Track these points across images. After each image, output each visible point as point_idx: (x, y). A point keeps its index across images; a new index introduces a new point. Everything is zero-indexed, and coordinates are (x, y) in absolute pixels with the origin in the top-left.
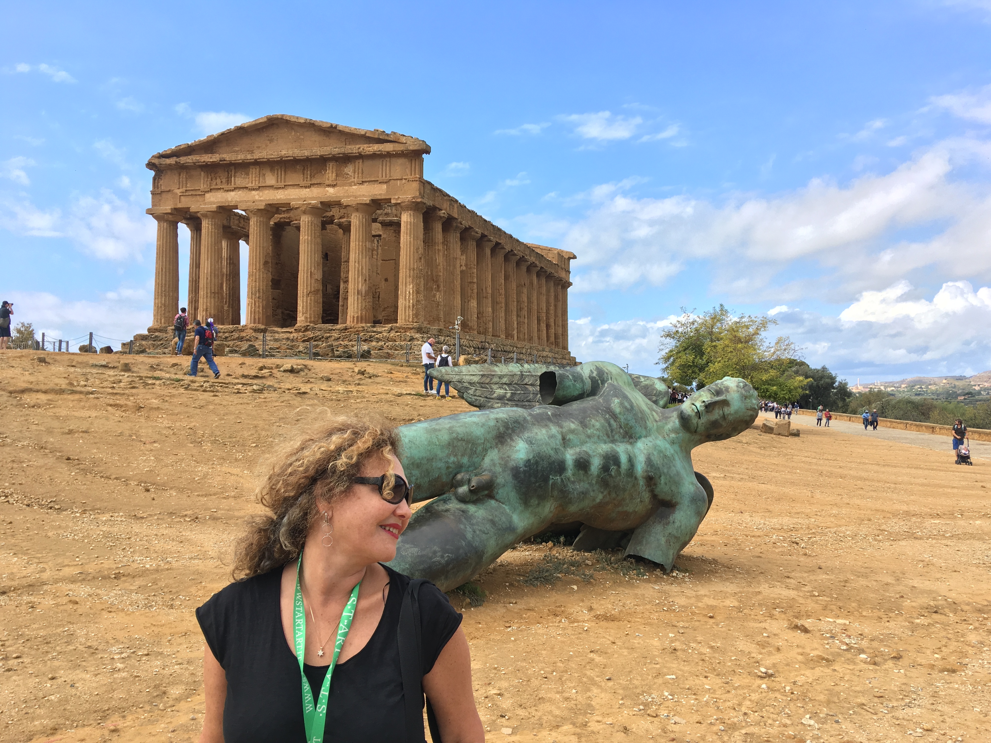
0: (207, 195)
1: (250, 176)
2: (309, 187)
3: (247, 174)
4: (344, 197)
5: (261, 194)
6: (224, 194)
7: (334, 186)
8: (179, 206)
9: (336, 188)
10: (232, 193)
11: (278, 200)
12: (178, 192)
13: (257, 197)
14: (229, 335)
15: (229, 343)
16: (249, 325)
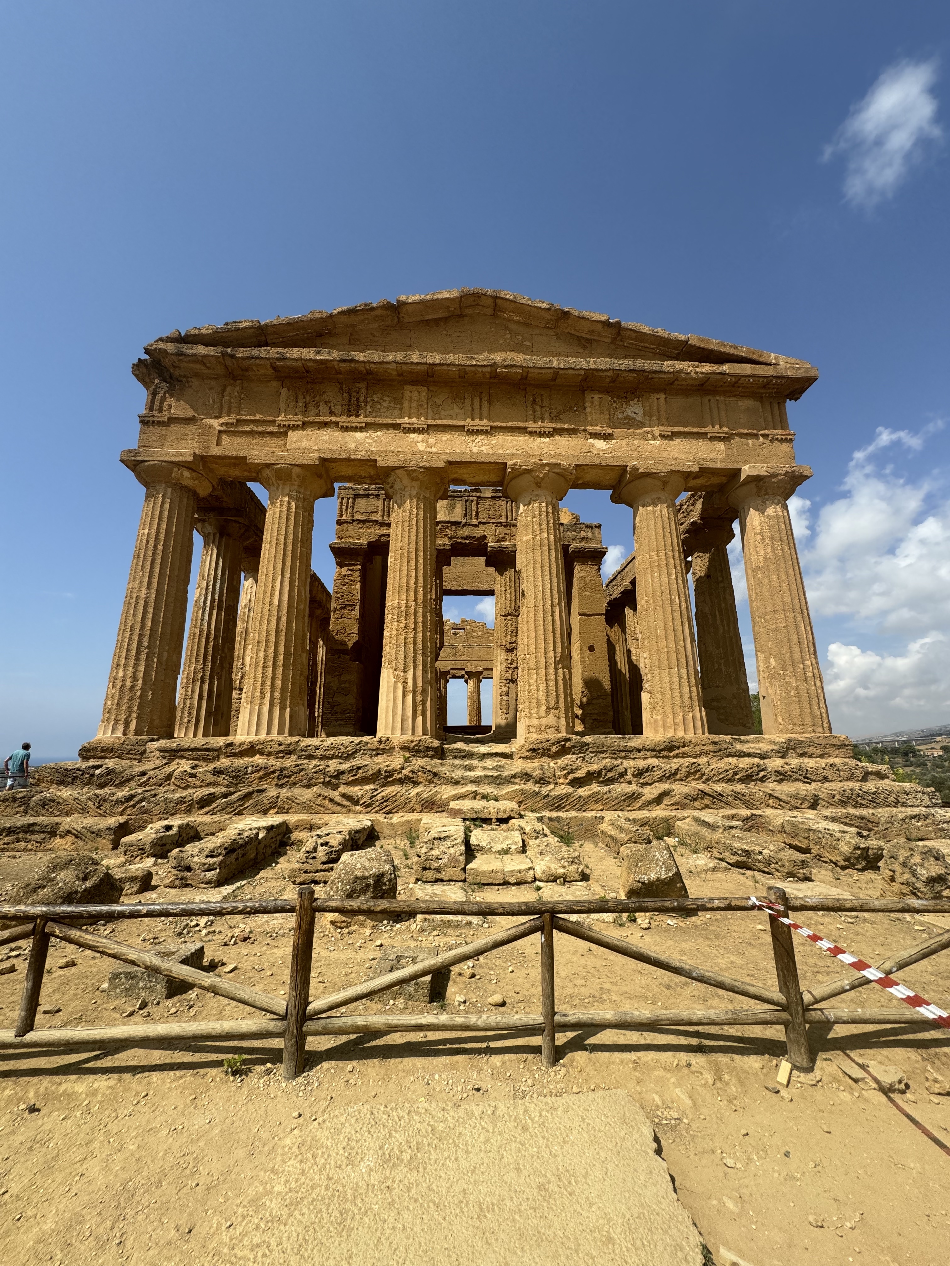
0: (293, 436)
1: (406, 404)
2: (549, 435)
3: (398, 401)
4: (631, 459)
5: (432, 440)
6: (338, 435)
7: (606, 437)
8: (215, 451)
9: (613, 442)
10: (359, 435)
11: (473, 454)
12: (216, 423)
13: (421, 447)
14: (346, 766)
15: (355, 790)
16: (398, 738)
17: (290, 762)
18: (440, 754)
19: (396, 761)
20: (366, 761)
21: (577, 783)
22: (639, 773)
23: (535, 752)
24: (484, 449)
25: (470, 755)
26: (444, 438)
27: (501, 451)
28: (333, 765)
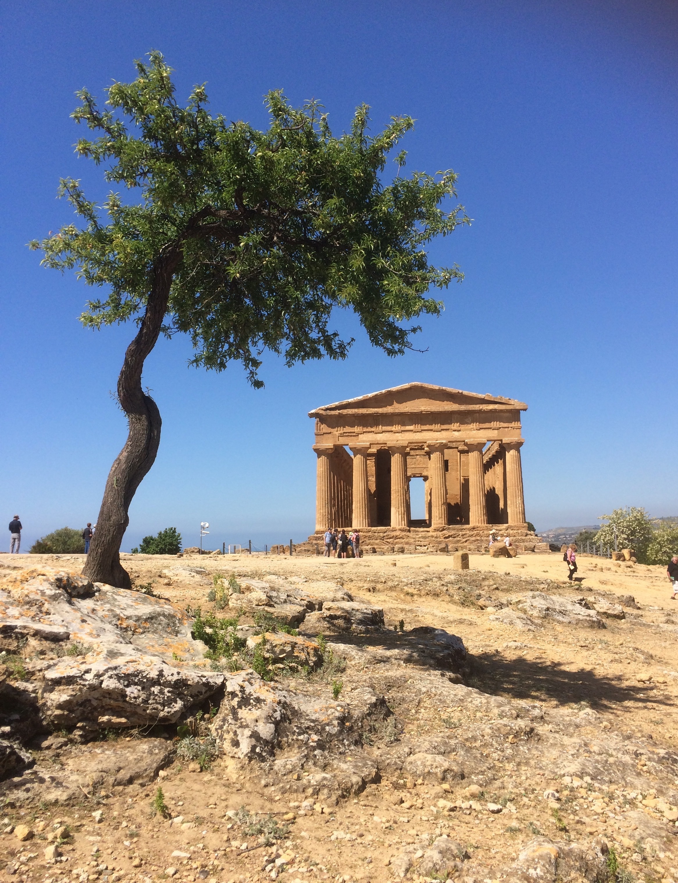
0: (361, 436)
2: (440, 431)
4: (466, 438)
5: (403, 435)
6: (374, 435)
7: (459, 431)
8: (338, 443)
9: (460, 432)
10: (380, 435)
12: (337, 433)
14: (385, 534)
15: (388, 540)
16: (398, 527)
17: (370, 534)
18: (409, 531)
19: (398, 533)
20: (389, 533)
21: (445, 538)
22: (463, 535)
23: (436, 530)
24: (419, 437)
25: (418, 531)
26: (407, 434)
27: (424, 438)
28: (382, 535)
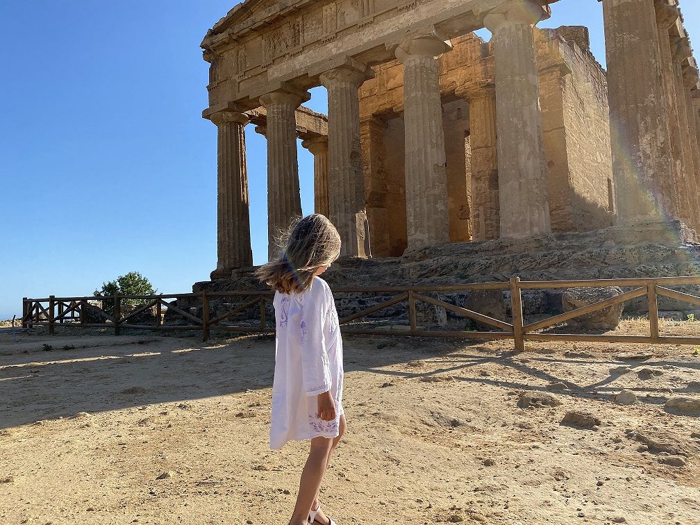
0: (270, 71)
1: (324, 22)
3: (320, 22)
5: (340, 44)
6: (291, 62)
8: (239, 97)
10: (301, 57)
11: (364, 45)
12: (236, 78)
13: (334, 51)
23: (407, 259)
24: (370, 38)
26: (346, 39)
27: (381, 35)
